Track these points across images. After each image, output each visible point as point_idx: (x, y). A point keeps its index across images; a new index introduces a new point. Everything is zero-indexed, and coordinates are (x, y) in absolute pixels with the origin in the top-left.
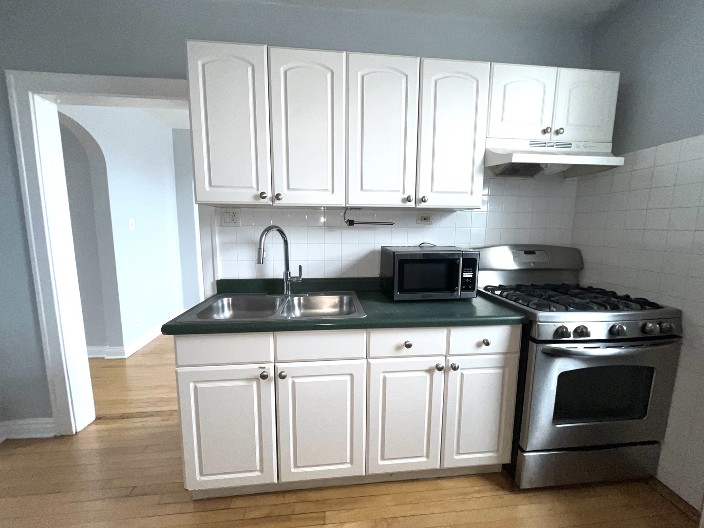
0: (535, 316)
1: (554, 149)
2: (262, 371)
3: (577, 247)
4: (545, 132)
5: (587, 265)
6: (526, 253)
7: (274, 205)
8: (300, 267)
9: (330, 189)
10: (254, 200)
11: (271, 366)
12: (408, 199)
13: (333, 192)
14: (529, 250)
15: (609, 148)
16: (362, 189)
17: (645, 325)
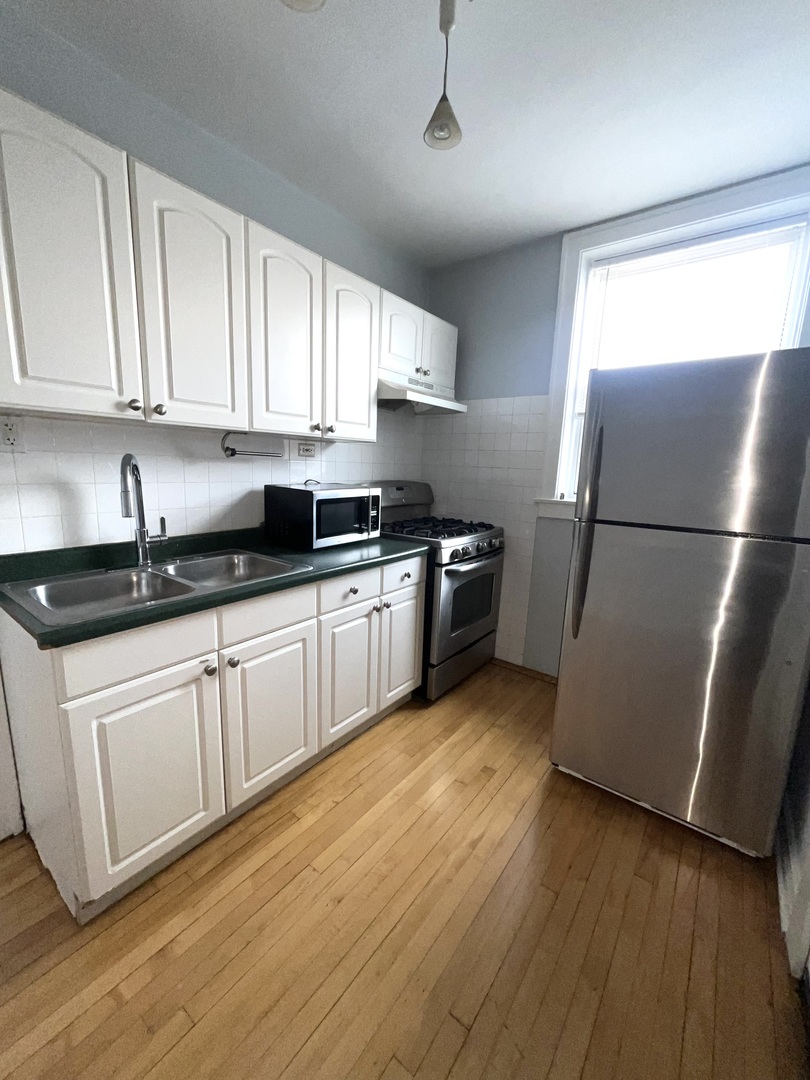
0: (439, 544)
1: (422, 388)
2: (204, 666)
3: (428, 482)
4: (418, 370)
5: (436, 499)
6: (398, 489)
7: (149, 421)
8: (163, 520)
9: (229, 404)
10: (115, 411)
11: (214, 656)
12: (317, 427)
13: (233, 410)
14: (400, 486)
15: (452, 393)
16: (267, 409)
17: (491, 541)
